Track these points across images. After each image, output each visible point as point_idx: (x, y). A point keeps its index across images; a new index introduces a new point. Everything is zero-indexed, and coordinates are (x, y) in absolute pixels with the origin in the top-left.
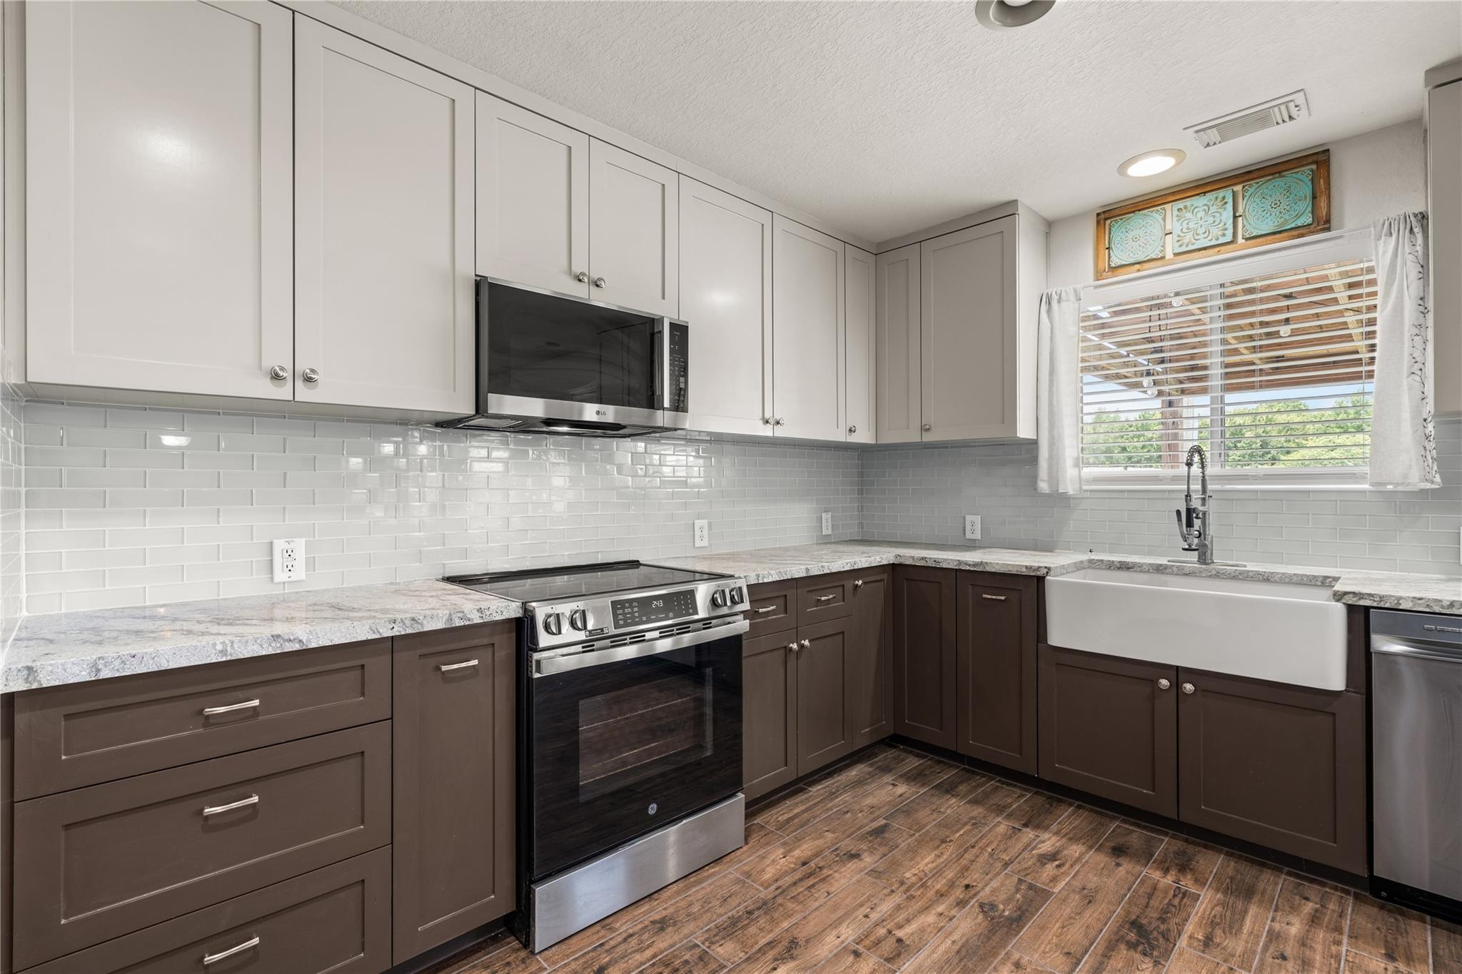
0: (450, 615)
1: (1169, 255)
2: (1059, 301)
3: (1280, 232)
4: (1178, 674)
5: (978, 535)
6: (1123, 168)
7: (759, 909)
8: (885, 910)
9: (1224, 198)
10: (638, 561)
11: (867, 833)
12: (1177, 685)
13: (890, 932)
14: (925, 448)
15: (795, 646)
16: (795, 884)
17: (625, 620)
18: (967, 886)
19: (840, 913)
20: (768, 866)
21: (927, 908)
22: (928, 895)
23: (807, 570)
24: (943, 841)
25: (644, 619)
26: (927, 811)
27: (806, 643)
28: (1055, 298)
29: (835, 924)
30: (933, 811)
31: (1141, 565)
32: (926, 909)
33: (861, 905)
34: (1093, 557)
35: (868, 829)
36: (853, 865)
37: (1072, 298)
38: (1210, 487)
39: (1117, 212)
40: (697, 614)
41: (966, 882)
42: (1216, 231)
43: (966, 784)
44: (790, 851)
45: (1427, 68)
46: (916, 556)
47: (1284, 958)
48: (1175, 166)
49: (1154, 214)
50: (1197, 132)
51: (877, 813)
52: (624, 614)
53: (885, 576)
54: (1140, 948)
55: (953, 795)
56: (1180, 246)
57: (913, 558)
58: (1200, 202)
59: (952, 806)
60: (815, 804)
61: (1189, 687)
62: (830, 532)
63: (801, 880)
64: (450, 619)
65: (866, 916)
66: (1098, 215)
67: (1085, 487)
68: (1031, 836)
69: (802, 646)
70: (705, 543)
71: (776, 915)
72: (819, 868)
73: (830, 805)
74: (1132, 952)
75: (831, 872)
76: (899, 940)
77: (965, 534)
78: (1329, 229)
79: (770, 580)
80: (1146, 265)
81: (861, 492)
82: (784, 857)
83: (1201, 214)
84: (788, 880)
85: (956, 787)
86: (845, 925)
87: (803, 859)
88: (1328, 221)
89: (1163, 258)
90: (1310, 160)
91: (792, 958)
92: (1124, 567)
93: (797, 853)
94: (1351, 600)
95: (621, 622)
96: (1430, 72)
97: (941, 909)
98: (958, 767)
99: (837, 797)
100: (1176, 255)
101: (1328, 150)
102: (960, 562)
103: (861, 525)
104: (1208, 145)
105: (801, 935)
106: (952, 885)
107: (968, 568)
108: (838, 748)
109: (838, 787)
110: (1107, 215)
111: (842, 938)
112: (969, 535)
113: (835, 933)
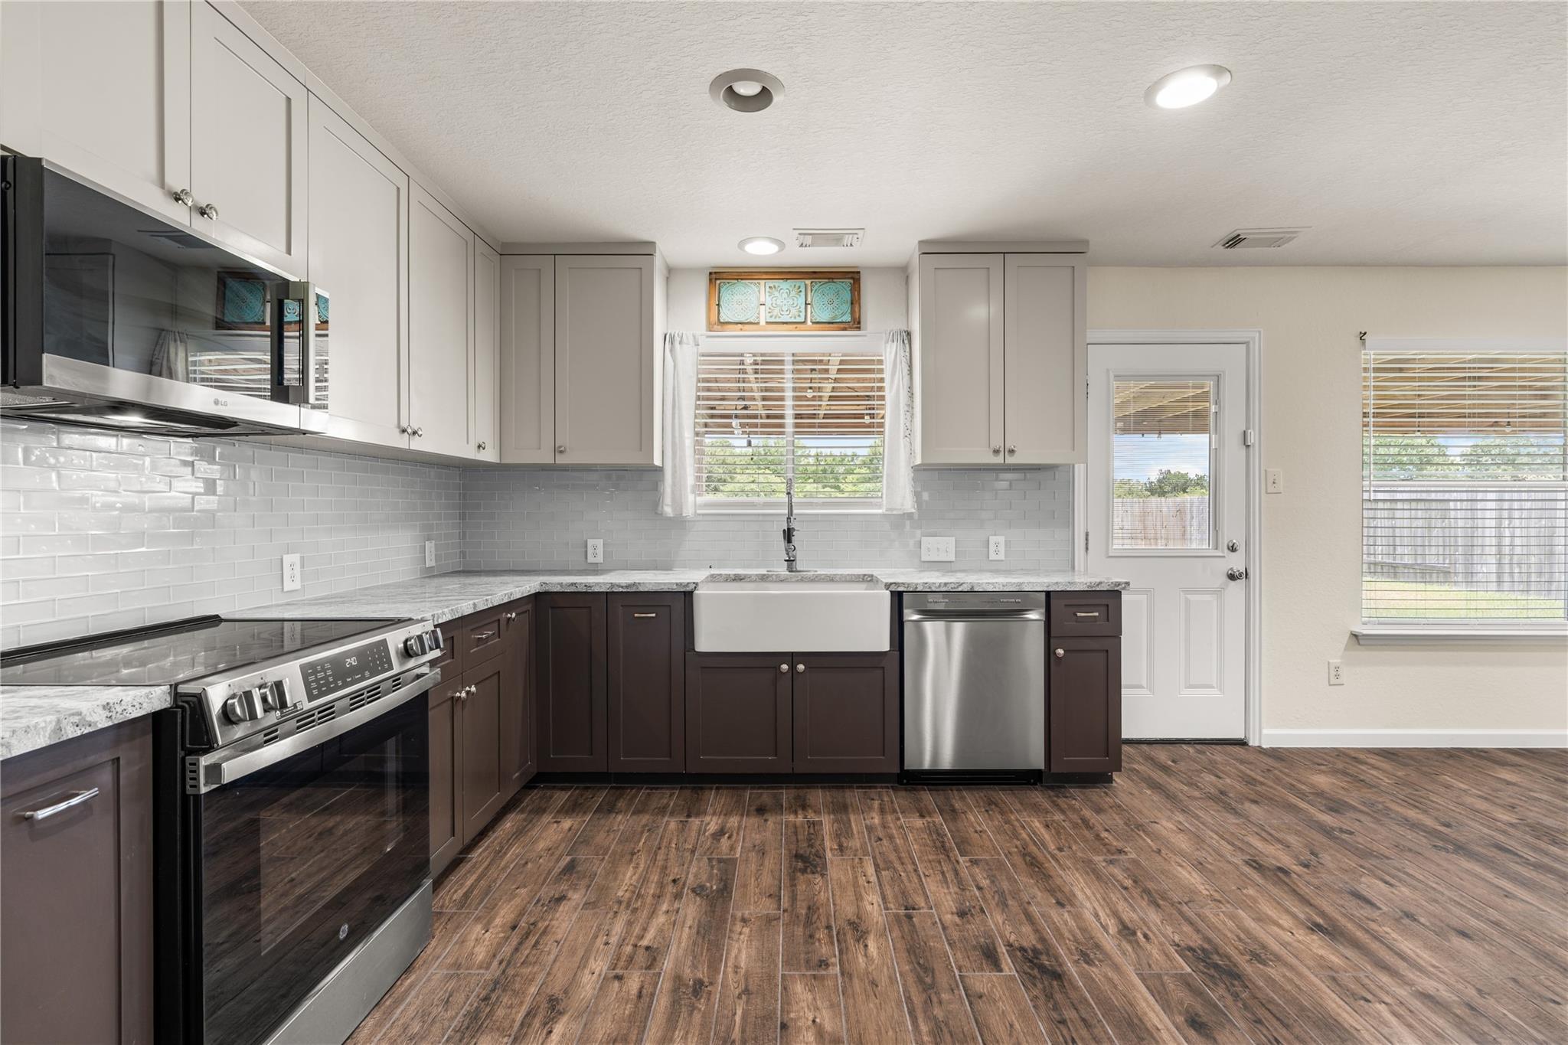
0: (59, 721)
1: (762, 323)
2: (680, 343)
3: (832, 323)
4: (793, 657)
5: (600, 559)
6: (742, 244)
7: (493, 990)
8: (619, 931)
9: (799, 287)
11: (560, 874)
12: (793, 668)
13: (635, 946)
15: (463, 694)
16: (517, 950)
18: (674, 881)
19: (581, 953)
20: (474, 947)
21: (653, 912)
22: (648, 902)
24: (633, 854)
25: (340, 683)
26: (602, 835)
27: (473, 689)
28: (677, 339)
29: (583, 964)
30: (608, 832)
31: (750, 576)
32: (653, 914)
33: (596, 937)
34: (712, 573)
36: (564, 907)
37: (691, 341)
38: (795, 511)
39: (725, 276)
40: (391, 669)
41: (671, 878)
42: (794, 311)
43: (622, 800)
44: (489, 923)
45: (921, 239)
46: (564, 582)
47: (880, 839)
48: (779, 251)
49: (752, 286)
50: (800, 234)
51: (558, 853)
52: (317, 681)
53: (530, 607)
54: (809, 870)
55: (617, 813)
56: (771, 317)
57: (561, 584)
58: (785, 285)
60: (486, 868)
61: (801, 667)
62: (433, 564)
63: (520, 943)
65: (607, 944)
66: (711, 273)
67: (699, 512)
68: (697, 823)
69: (470, 694)
70: (297, 585)
71: (517, 986)
72: (532, 924)
73: (503, 863)
74: (806, 875)
75: (547, 923)
76: (648, 948)
77: (586, 558)
78: (859, 328)
79: (444, 620)
80: (747, 327)
81: (463, 517)
82: (487, 931)
83: (785, 295)
84: (507, 950)
85: (615, 805)
86: (592, 960)
87: (509, 925)
88: (859, 323)
89: (758, 323)
90: (850, 275)
91: (561, 1013)
92: (738, 579)
93: (498, 921)
94: (893, 588)
95: (315, 692)
96: (921, 242)
97: (664, 907)
99: (505, 854)
100: (767, 323)
101: (859, 272)
102: (611, 585)
103: (463, 554)
104: (802, 245)
105: (556, 989)
106: (661, 885)
107: (621, 590)
108: (495, 801)
109: (501, 843)
110: (718, 276)
111: (597, 973)
112: (591, 559)
113: (587, 971)
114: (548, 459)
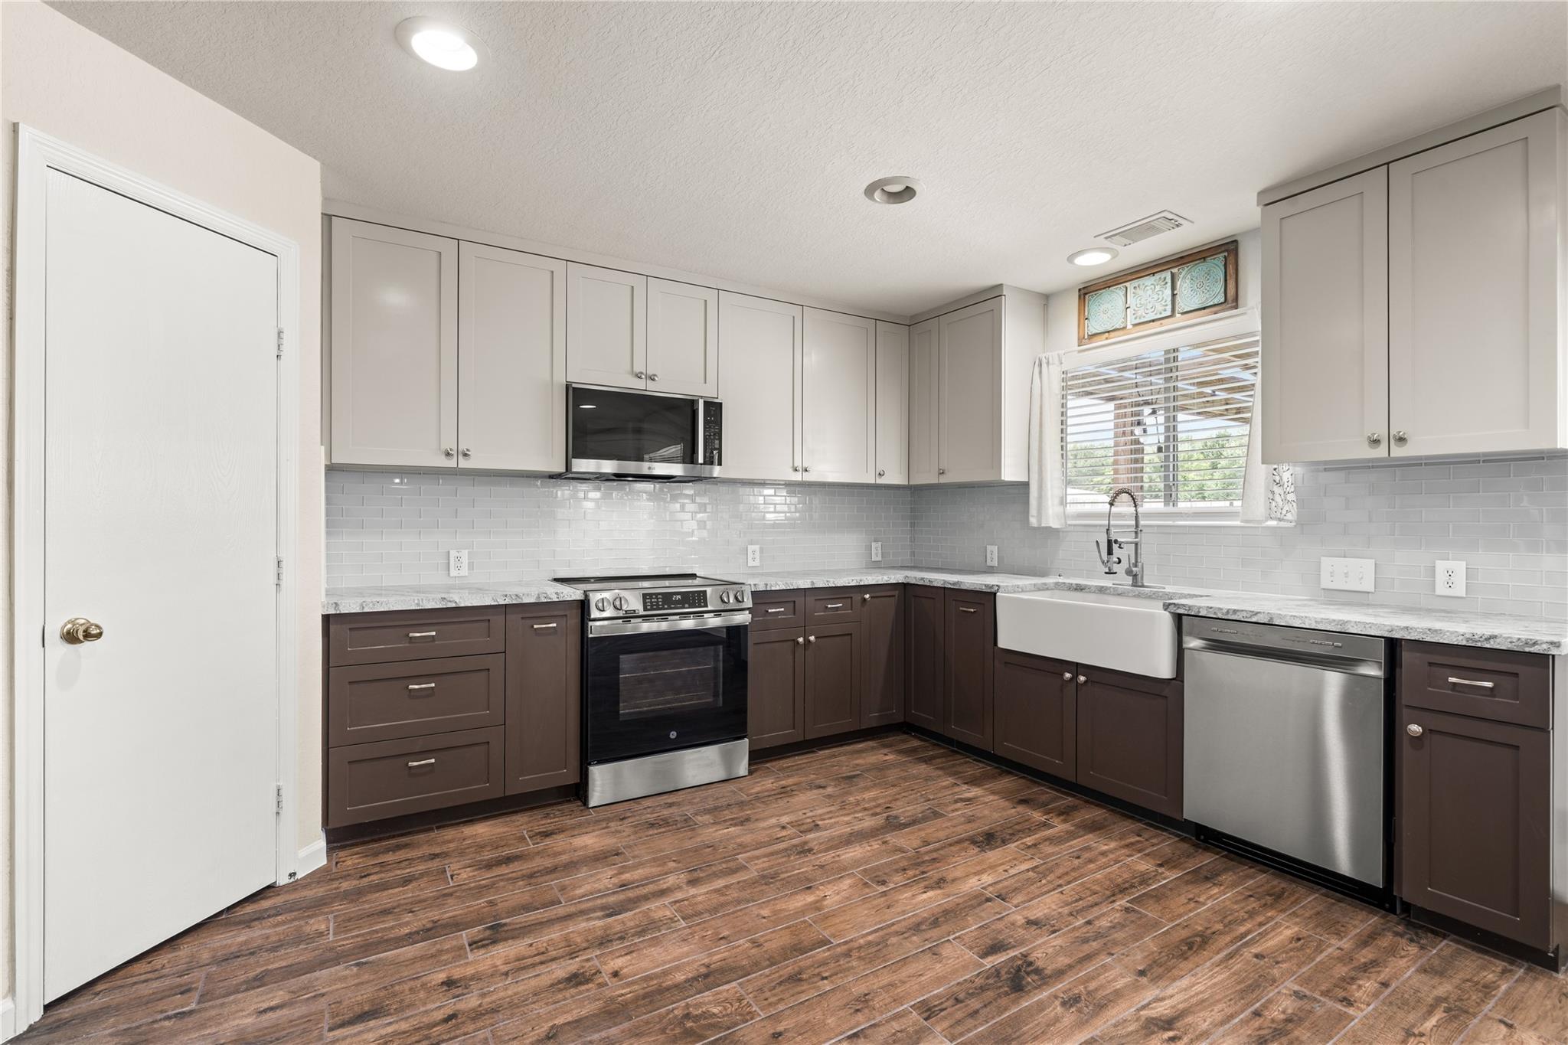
0: (538, 595)
1: (1129, 326)
2: (1048, 363)
3: (1204, 308)
4: (1077, 668)
5: (995, 563)
6: (1071, 259)
7: (737, 804)
8: (819, 812)
9: (1165, 279)
10: (695, 574)
11: (840, 777)
12: (1075, 678)
13: (813, 821)
14: (960, 488)
15: (801, 640)
16: (770, 795)
17: (652, 606)
18: (888, 807)
19: (789, 810)
20: (757, 786)
21: (850, 813)
22: (856, 808)
23: (813, 583)
24: (894, 785)
25: (666, 606)
26: (898, 770)
27: (812, 638)
28: (1044, 361)
29: (781, 815)
30: (903, 770)
31: (1089, 587)
32: (848, 814)
33: (806, 808)
34: (1060, 581)
35: (844, 775)
36: (817, 791)
37: (1057, 362)
38: (1142, 522)
39: (1092, 288)
40: (707, 606)
42: (1160, 308)
44: (779, 781)
45: (1259, 190)
46: (918, 577)
47: (1078, 858)
48: (1111, 259)
49: (1117, 291)
50: (1106, 238)
52: (652, 603)
53: (896, 593)
54: (978, 844)
55: (926, 763)
56: (1136, 318)
57: (916, 578)
58: (1149, 281)
59: (923, 769)
60: (817, 759)
61: (1082, 678)
62: (879, 558)
63: (774, 794)
64: (539, 597)
65: (805, 813)
66: (1080, 290)
67: (1069, 522)
68: (963, 788)
69: (807, 642)
70: (757, 563)
71: (746, 807)
72: (792, 790)
73: (827, 760)
74: (971, 844)
75: (798, 793)
76: (817, 825)
77: (986, 561)
78: (1236, 307)
79: (778, 588)
80: (1112, 334)
81: (913, 525)
82: (772, 783)
83: (1150, 292)
84: (766, 793)
85: (934, 759)
86: (787, 815)
87: (784, 785)
88: (1236, 299)
89: (1125, 328)
90: (1223, 249)
91: (742, 825)
92: (1079, 588)
93: (782, 782)
94: (1172, 609)
95: (649, 607)
96: (1261, 193)
97: (858, 815)
98: (944, 748)
100: (1135, 325)
101: (1236, 241)
102: (945, 582)
103: (913, 554)
104: (1125, 245)
106: (878, 805)
107: (950, 586)
108: (847, 724)
110: (1086, 291)
111: (779, 821)
112: (989, 563)
113: (777, 818)
114: (933, 480)
